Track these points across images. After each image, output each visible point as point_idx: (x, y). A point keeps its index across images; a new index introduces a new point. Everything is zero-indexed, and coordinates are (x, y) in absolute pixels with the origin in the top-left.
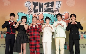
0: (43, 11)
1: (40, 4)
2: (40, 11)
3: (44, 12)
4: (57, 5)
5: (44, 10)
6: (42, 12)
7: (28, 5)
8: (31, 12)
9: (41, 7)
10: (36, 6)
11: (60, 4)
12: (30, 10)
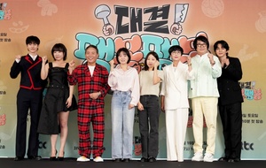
0: (140, 30)
1: (134, 10)
2: (134, 30)
3: (143, 32)
4: (178, 14)
5: (143, 27)
6: (138, 33)
7: (104, 15)
8: (110, 31)
9: (136, 20)
10: (124, 17)
11: (184, 12)
12: (109, 27)
